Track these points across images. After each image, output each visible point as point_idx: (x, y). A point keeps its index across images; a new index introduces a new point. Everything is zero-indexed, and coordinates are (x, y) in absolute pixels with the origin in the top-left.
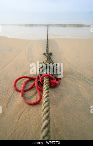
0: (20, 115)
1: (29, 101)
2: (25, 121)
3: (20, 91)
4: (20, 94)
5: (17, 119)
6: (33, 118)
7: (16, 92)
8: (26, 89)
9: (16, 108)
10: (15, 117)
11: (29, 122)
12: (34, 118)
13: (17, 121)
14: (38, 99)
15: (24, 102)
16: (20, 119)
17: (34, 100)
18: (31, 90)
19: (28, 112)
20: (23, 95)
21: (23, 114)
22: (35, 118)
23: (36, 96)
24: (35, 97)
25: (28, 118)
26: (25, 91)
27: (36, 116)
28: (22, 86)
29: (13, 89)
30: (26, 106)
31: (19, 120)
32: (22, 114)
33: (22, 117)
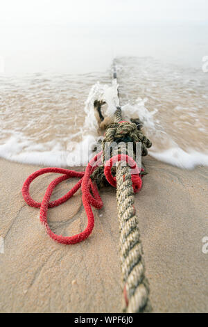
0: (36, 273)
1: (60, 233)
2: (49, 290)
3: (37, 206)
4: (38, 214)
5: (27, 285)
6: (71, 283)
7: (28, 209)
8: (52, 200)
9: (25, 254)
10: (22, 279)
11: (58, 294)
12: (73, 282)
13: (25, 292)
14: (85, 228)
15: (48, 236)
16: (33, 286)
17: (73, 230)
18: (67, 203)
19: (58, 264)
20: (45, 218)
21: (43, 269)
22: (76, 283)
23: (79, 220)
24: (77, 221)
25: (56, 282)
26: (50, 206)
27: (78, 276)
28: (44, 192)
29: (21, 201)
30: (52, 246)
31: (31, 289)
32: (40, 269)
33: (39, 278)
